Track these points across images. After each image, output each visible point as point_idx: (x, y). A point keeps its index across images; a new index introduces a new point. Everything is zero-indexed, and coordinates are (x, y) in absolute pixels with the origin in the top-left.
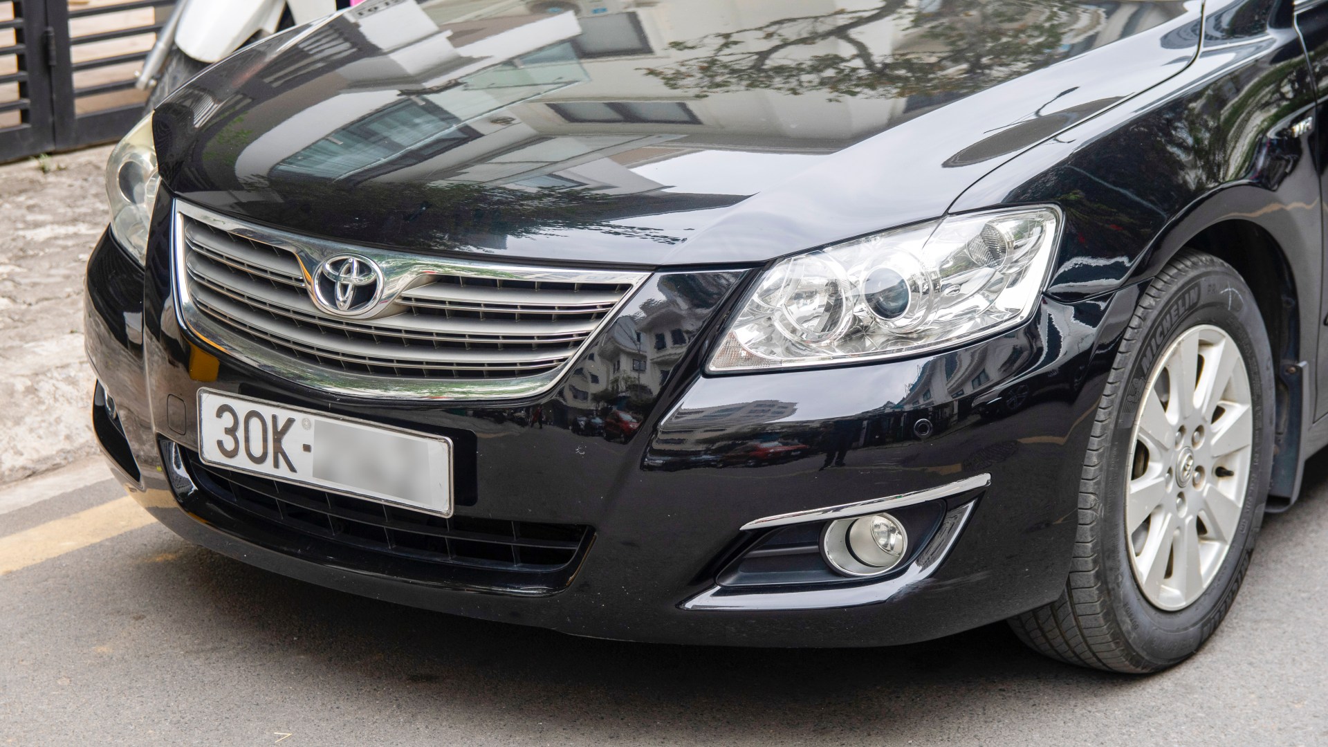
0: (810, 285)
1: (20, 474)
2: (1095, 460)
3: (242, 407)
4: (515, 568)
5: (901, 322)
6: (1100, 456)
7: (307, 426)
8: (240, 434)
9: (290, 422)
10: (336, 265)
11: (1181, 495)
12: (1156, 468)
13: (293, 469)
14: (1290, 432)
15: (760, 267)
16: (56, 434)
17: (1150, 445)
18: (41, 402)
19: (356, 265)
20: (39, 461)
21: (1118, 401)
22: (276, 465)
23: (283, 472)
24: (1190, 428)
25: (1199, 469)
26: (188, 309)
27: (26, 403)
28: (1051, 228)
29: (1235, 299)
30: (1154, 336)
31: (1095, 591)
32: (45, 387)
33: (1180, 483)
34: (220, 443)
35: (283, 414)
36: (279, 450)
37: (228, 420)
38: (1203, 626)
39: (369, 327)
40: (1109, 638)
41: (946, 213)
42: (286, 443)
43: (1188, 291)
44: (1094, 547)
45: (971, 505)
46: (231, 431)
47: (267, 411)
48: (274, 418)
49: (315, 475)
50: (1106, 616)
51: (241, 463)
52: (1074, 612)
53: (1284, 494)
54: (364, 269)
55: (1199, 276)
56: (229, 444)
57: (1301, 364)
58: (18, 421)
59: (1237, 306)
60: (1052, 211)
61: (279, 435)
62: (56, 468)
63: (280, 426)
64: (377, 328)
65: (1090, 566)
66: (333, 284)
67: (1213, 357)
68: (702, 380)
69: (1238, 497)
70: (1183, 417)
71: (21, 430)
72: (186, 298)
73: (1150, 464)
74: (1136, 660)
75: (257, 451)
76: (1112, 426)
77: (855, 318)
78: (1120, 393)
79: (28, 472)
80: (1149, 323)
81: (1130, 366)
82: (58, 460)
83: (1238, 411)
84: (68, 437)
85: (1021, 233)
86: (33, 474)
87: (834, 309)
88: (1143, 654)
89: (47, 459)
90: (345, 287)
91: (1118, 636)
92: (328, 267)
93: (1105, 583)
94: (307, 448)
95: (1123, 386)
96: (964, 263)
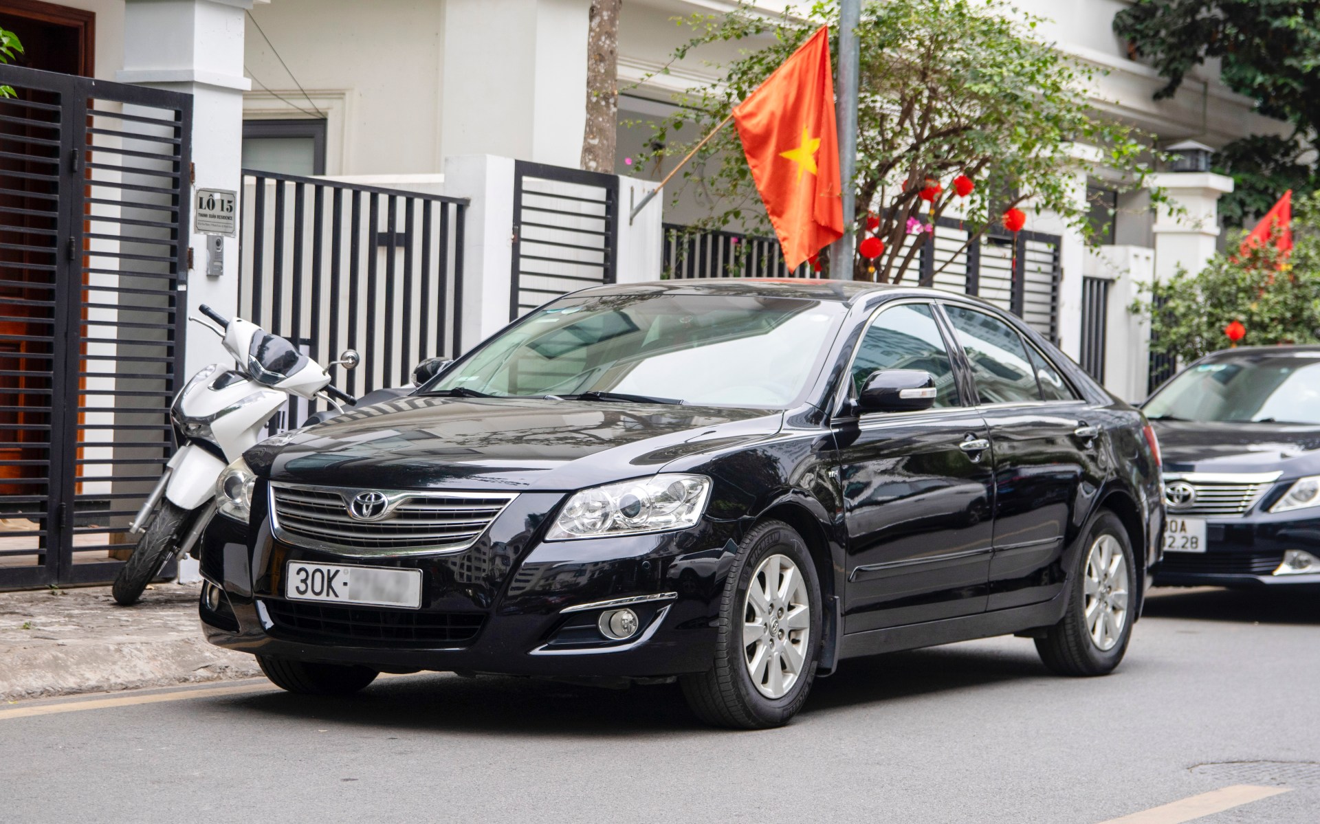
0: (594, 506)
1: (119, 687)
2: (727, 602)
3: (311, 568)
4: (447, 640)
5: (635, 520)
6: (730, 600)
7: (346, 573)
8: (309, 582)
9: (337, 572)
10: (363, 497)
11: (771, 640)
12: (759, 621)
13: (336, 596)
14: (831, 634)
15: (570, 493)
16: (135, 672)
17: (756, 608)
18: (124, 657)
19: (373, 497)
20: (129, 682)
21: (738, 575)
22: (328, 595)
23: (332, 598)
24: (777, 607)
25: (781, 631)
26: (277, 530)
27: (117, 656)
28: (706, 486)
29: (798, 547)
30: (756, 549)
31: (727, 669)
32: (126, 650)
33: (772, 633)
34: (297, 588)
35: (333, 569)
36: (330, 586)
37: (303, 575)
38: (784, 710)
39: (380, 524)
40: (734, 697)
41: (658, 473)
42: (334, 584)
43: (774, 533)
44: (727, 645)
45: (669, 607)
46: (304, 581)
47: (325, 568)
48: (329, 571)
49: (350, 598)
50: (733, 683)
51: (309, 596)
52: (718, 682)
53: (828, 666)
54: (378, 497)
55: (780, 528)
56: (302, 588)
57: (836, 597)
58: (114, 663)
59: (800, 550)
60: (707, 478)
61: (330, 580)
62: (137, 687)
63: (331, 575)
64: (384, 524)
65: (725, 655)
66: (361, 506)
67: (788, 575)
68: (542, 543)
69: (803, 653)
70: (773, 599)
71: (116, 667)
72: (276, 525)
73: (756, 618)
74: (749, 714)
75: (317, 589)
76: (736, 586)
77: (614, 521)
78: (740, 571)
79: (124, 687)
80: (754, 543)
81: (744, 560)
82: (138, 684)
83: (802, 608)
84: (142, 674)
85: (693, 487)
86: (126, 688)
87: (605, 516)
88: (752, 712)
89: (133, 682)
90: (367, 507)
91: (740, 697)
92: (358, 498)
93: (732, 665)
94: (345, 584)
95: (741, 569)
96: (666, 498)
